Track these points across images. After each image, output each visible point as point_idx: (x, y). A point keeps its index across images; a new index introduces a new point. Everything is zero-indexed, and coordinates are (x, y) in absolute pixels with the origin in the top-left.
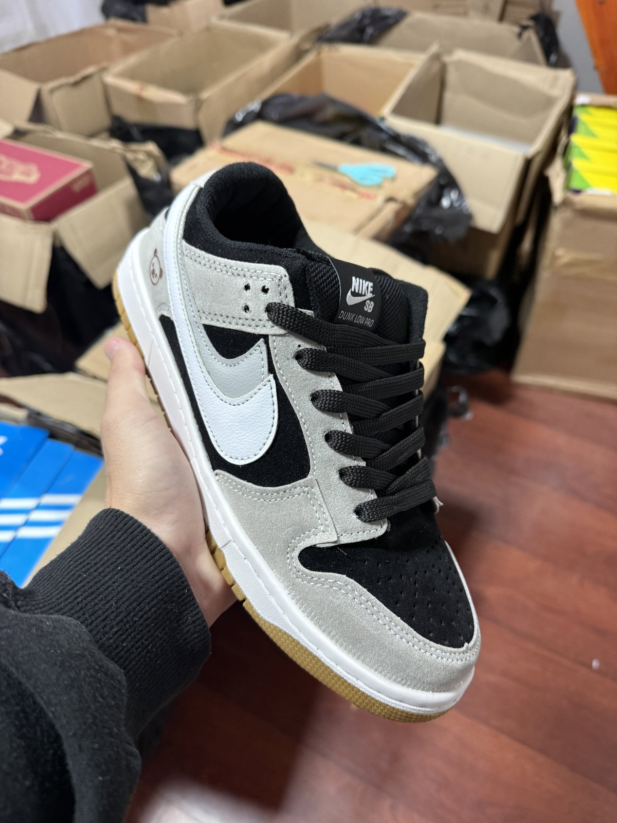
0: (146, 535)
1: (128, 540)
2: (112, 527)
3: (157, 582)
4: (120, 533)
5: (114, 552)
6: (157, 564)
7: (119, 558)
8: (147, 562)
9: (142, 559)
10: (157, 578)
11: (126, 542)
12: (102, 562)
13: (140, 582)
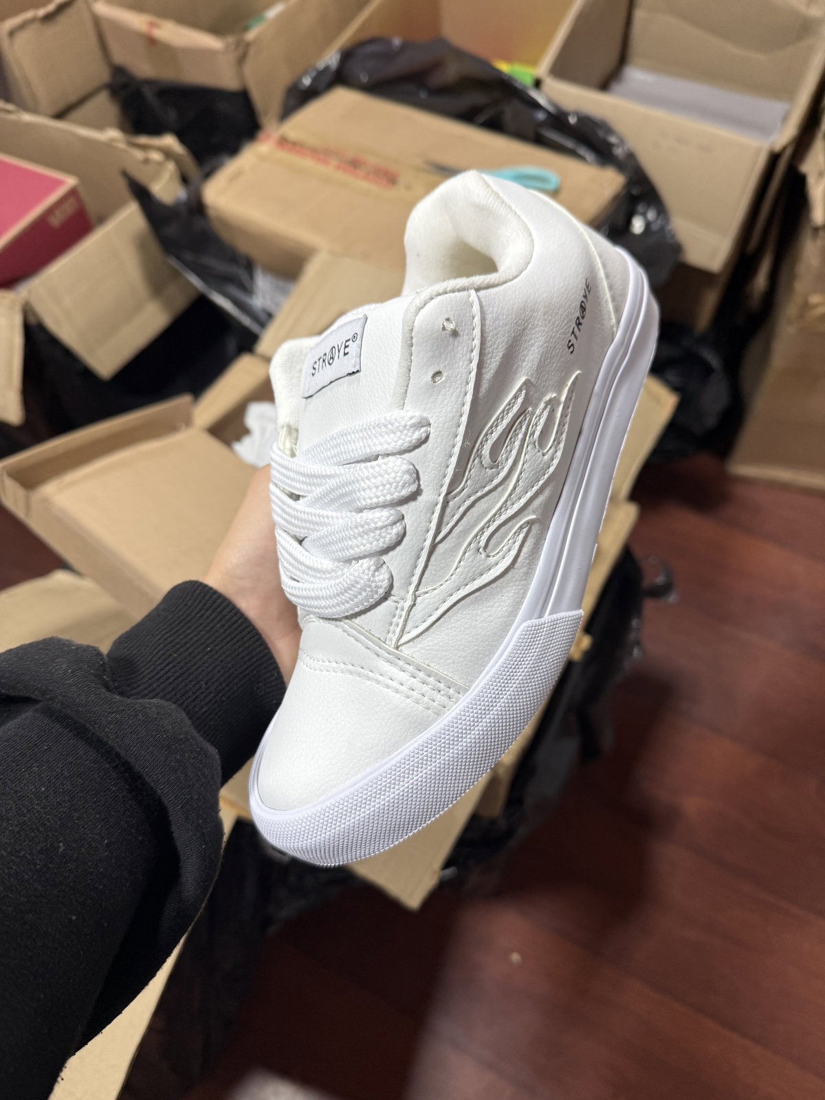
0: (235, 614)
1: (217, 619)
2: (201, 605)
3: (245, 663)
4: (209, 612)
5: (203, 633)
6: (246, 645)
7: (207, 639)
8: (236, 643)
9: (232, 639)
10: (246, 659)
11: (215, 621)
12: (192, 642)
13: (229, 663)
